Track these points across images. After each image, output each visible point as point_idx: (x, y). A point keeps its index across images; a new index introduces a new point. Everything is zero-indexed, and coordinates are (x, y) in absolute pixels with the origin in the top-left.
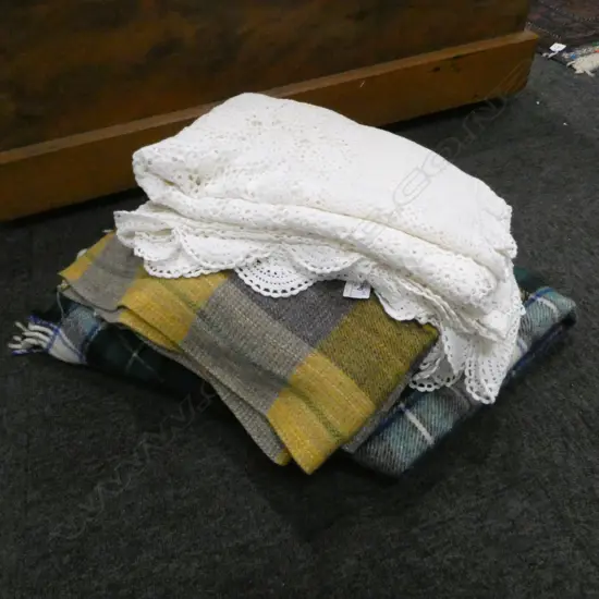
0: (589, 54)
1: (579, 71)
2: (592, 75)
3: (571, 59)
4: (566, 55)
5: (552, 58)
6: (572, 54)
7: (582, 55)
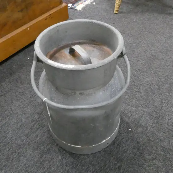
0: (78, 5)
1: (78, 10)
2: (82, 10)
3: (75, 7)
4: (73, 7)
5: (70, 8)
6: (74, 6)
7: (77, 5)
